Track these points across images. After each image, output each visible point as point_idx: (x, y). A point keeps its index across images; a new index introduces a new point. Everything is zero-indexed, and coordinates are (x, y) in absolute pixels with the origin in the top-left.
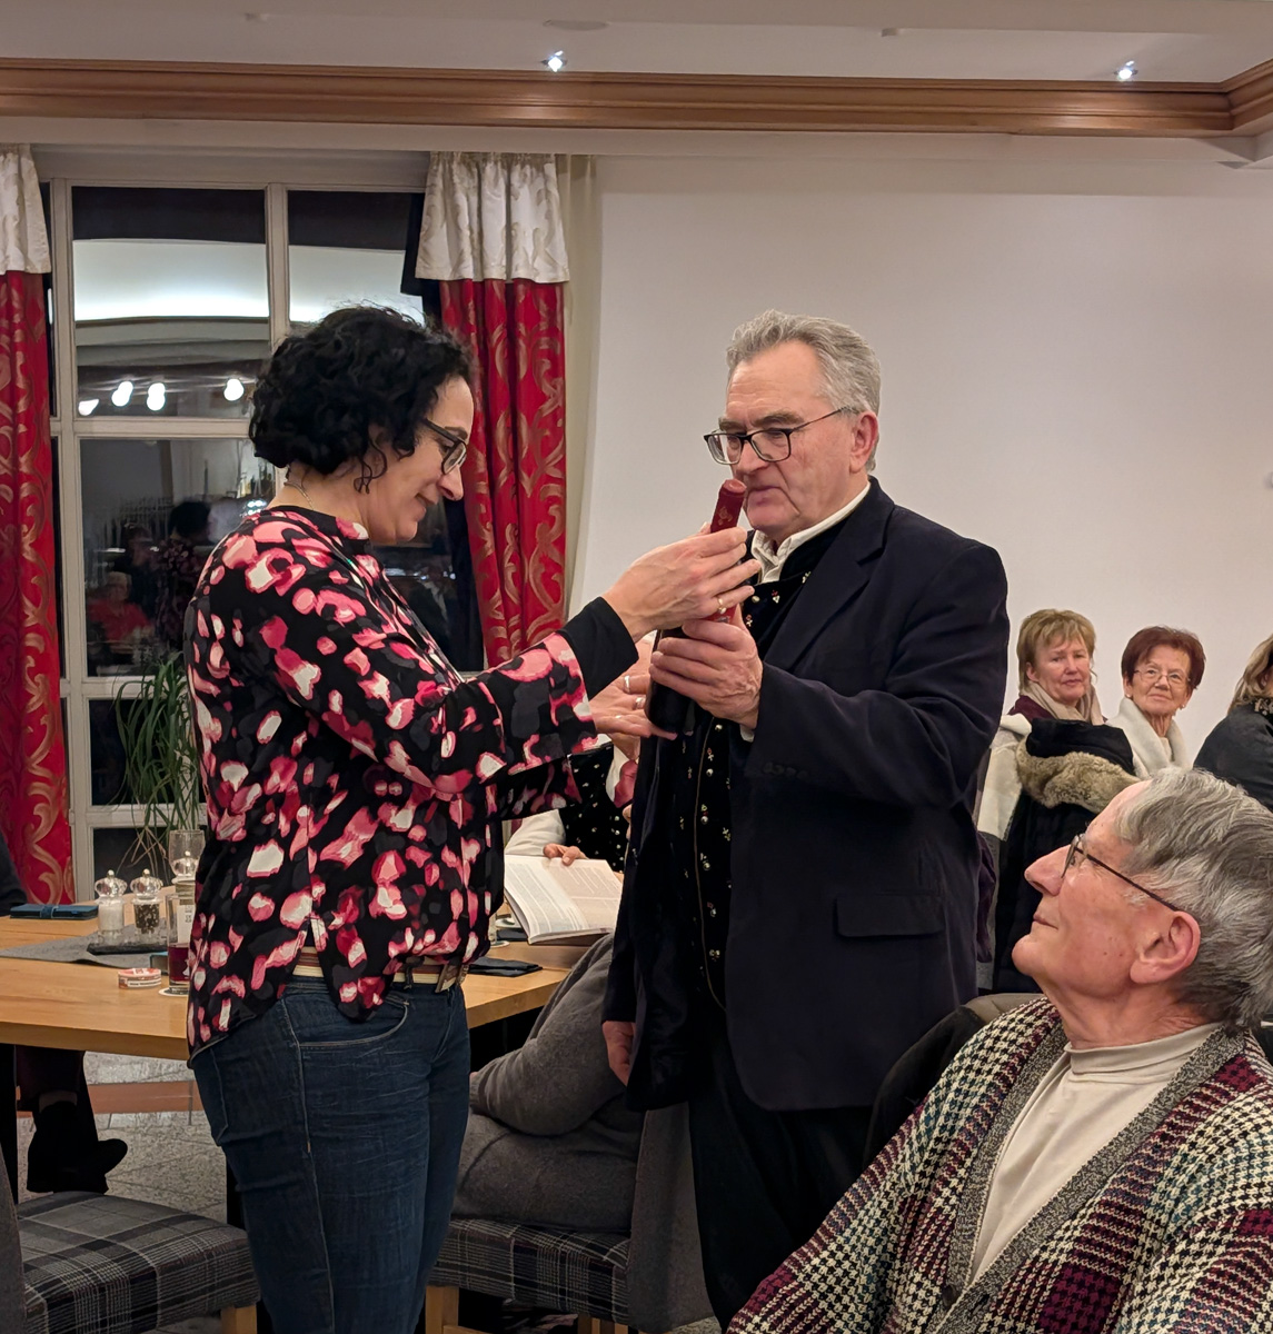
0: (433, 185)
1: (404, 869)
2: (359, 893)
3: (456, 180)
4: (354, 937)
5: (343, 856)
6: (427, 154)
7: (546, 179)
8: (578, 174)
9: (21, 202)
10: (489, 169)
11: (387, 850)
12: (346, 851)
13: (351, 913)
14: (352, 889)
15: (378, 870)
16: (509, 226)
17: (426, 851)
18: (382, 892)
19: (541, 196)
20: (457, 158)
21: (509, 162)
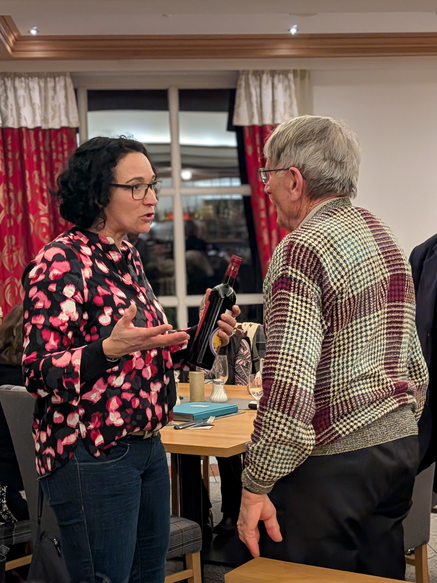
0: (240, 85)
1: (121, 403)
2: (101, 415)
3: (251, 82)
4: (98, 434)
5: (92, 399)
6: (238, 72)
7: (289, 80)
8: (303, 78)
9: (66, 97)
10: (265, 77)
11: (112, 396)
12: (94, 396)
13: (97, 423)
14: (98, 413)
15: (109, 405)
16: (273, 101)
17: (132, 393)
18: (111, 414)
19: (287, 88)
20: (251, 73)
21: (273, 73)
